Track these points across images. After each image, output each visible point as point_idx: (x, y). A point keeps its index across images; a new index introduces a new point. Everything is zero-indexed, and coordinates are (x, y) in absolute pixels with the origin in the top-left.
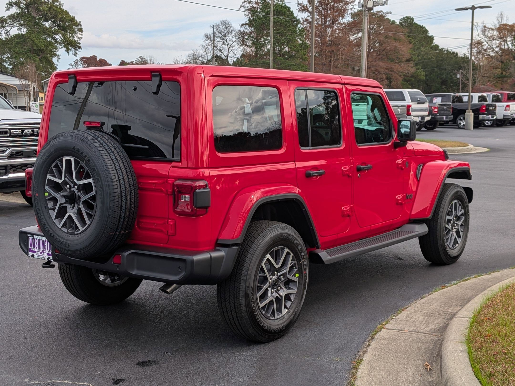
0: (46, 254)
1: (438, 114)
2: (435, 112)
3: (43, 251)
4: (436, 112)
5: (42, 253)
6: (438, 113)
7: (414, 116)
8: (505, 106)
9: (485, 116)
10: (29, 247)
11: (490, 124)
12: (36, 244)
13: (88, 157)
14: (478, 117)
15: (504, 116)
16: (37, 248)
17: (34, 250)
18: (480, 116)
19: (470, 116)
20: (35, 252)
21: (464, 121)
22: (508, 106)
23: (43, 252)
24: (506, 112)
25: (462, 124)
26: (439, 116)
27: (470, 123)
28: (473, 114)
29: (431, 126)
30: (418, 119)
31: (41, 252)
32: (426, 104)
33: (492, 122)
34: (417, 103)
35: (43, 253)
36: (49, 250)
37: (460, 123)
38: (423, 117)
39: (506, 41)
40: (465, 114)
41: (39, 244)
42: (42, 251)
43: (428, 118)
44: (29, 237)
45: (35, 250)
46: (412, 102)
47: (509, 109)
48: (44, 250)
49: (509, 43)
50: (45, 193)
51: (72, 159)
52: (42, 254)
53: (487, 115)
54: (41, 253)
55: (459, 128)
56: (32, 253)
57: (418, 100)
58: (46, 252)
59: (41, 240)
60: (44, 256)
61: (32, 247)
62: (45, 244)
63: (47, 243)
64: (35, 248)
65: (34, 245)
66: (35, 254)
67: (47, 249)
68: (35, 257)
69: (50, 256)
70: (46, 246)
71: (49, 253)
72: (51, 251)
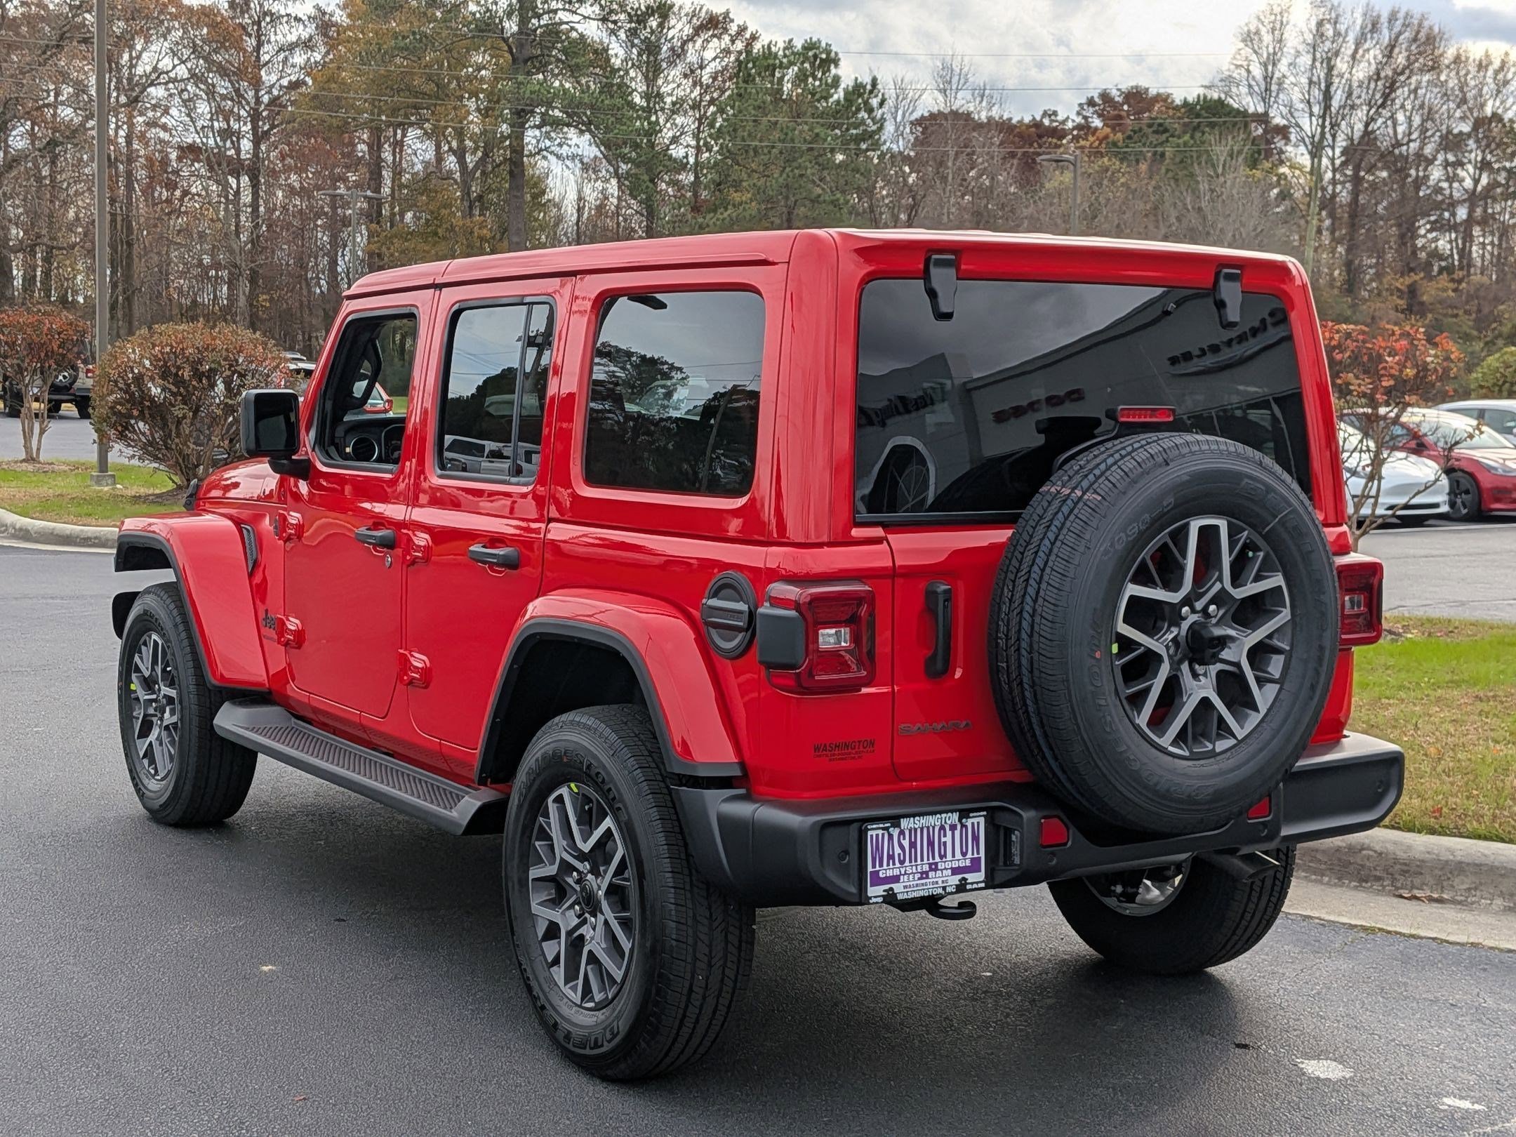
0: (949, 872)
3: (930, 865)
5: (927, 873)
10: (870, 869)
12: (897, 850)
16: (902, 862)
17: (889, 873)
20: (896, 879)
23: (934, 867)
31: (922, 873)
35: (931, 874)
36: (958, 855)
41: (913, 845)
42: (926, 868)
44: (870, 833)
45: (896, 872)
48: (937, 859)
51: (1222, 524)
52: (927, 877)
54: (924, 875)
56: (887, 887)
58: (948, 865)
59: (922, 829)
60: (940, 881)
61: (881, 865)
62: (943, 839)
63: (949, 833)
64: (898, 865)
65: (891, 857)
66: (898, 888)
67: (953, 856)
68: (900, 897)
69: (966, 876)
70: (945, 843)
71: (962, 864)
72: (969, 855)
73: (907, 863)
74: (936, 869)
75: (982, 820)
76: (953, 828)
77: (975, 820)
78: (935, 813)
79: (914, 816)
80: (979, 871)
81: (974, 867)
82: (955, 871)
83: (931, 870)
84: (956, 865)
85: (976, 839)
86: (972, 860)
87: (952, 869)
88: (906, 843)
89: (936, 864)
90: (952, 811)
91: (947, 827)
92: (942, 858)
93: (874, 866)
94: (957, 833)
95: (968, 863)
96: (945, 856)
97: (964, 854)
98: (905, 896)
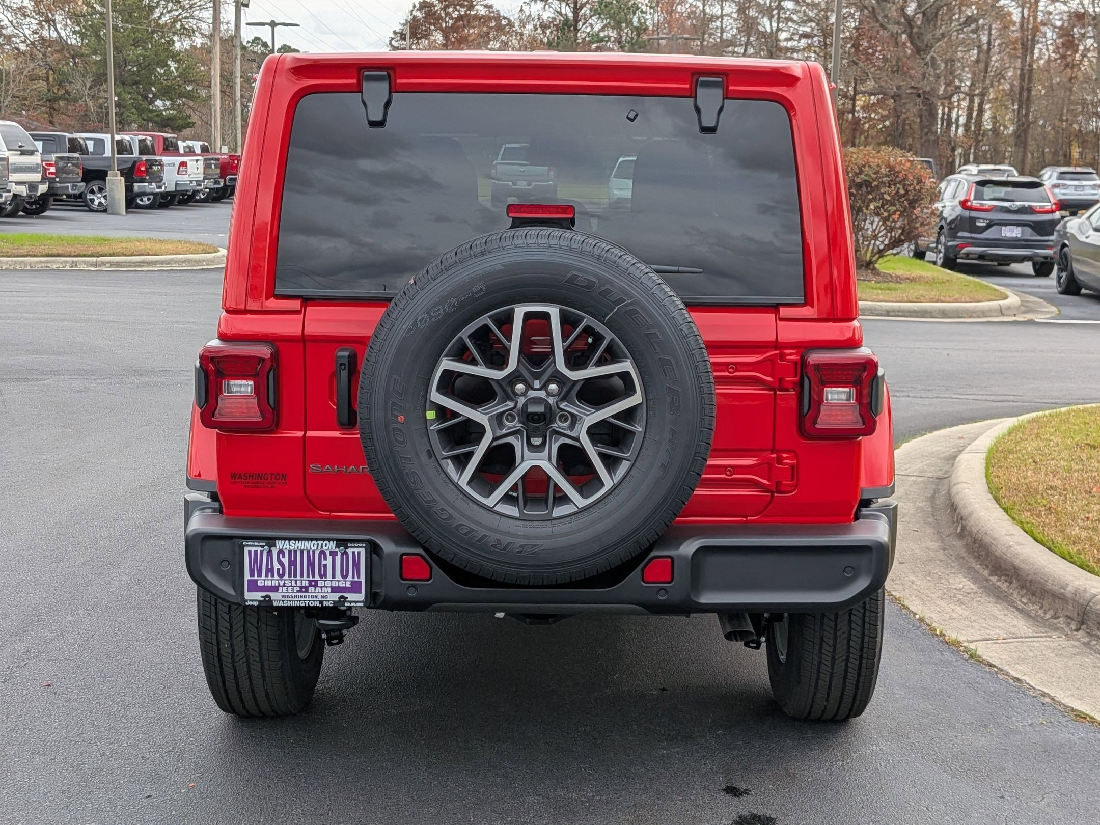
0: (329, 589)
1: (57, 180)
2: (50, 173)
3: (310, 582)
4: (52, 173)
5: (306, 588)
6: (57, 177)
7: (17, 183)
8: (177, 165)
9: (146, 184)
10: (247, 577)
11: (148, 203)
12: (277, 566)
13: (631, 304)
14: (132, 187)
15: (176, 185)
16: (281, 576)
17: (268, 583)
18: (135, 184)
19: (116, 184)
20: (275, 589)
21: (99, 195)
22: (183, 164)
23: (314, 584)
24: (180, 178)
25: (96, 202)
26: (59, 182)
27: (119, 199)
28: (123, 179)
29: (34, 207)
30: (23, 190)
31: (301, 587)
32: (36, 155)
33: (152, 197)
34: (19, 153)
35: (310, 589)
36: (338, 576)
37: (92, 201)
38: (32, 186)
39: (51, 22)
40: (105, 180)
41: (292, 563)
42: (305, 583)
43: (43, 188)
44: (246, 550)
45: (275, 583)
46: (9, 150)
47: (187, 171)
48: (317, 577)
49: (58, 26)
50: (428, 413)
51: (554, 312)
52: (307, 591)
53: (150, 183)
54: (304, 589)
55: (91, 211)
56: (264, 594)
57: (21, 147)
58: (328, 584)
59: (302, 552)
60: (319, 596)
61: (260, 575)
62: (323, 562)
63: (330, 558)
64: (276, 577)
65: (270, 570)
66: (274, 596)
67: (334, 576)
68: (275, 604)
69: (345, 595)
70: (325, 566)
71: (342, 584)
72: (350, 578)
73: (286, 577)
74: (316, 586)
75: (363, 551)
76: (334, 554)
77: (356, 550)
78: (312, 540)
79: (290, 539)
80: (360, 592)
81: (355, 587)
82: (334, 590)
83: (310, 585)
84: (335, 584)
85: (356, 565)
86: (352, 582)
87: (331, 587)
88: (285, 561)
89: (316, 582)
90: (329, 540)
91: (328, 553)
92: (321, 576)
93: (252, 575)
94: (338, 558)
95: (348, 585)
96: (325, 575)
97: (345, 577)
98: (281, 604)
